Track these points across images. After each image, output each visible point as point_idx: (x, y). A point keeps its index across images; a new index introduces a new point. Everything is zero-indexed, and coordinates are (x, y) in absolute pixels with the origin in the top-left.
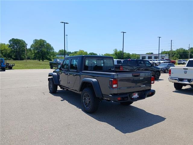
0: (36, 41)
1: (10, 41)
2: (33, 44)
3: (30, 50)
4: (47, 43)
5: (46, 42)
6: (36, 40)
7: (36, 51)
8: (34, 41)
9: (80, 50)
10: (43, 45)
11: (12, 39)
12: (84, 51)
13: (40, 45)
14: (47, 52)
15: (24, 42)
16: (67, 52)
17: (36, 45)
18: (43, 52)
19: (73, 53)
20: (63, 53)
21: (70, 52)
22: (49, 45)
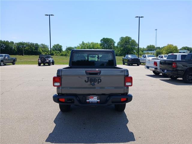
0: (122, 39)
1: (101, 40)
2: (119, 42)
3: (117, 47)
4: (132, 39)
5: (131, 39)
6: (122, 38)
7: (122, 49)
8: (120, 38)
9: (168, 45)
10: (129, 42)
11: (103, 38)
12: (173, 46)
13: (126, 42)
14: (132, 48)
15: (113, 40)
16: (156, 47)
17: (122, 42)
18: (128, 49)
19: (162, 48)
20: (151, 48)
21: (159, 48)
22: (134, 41)
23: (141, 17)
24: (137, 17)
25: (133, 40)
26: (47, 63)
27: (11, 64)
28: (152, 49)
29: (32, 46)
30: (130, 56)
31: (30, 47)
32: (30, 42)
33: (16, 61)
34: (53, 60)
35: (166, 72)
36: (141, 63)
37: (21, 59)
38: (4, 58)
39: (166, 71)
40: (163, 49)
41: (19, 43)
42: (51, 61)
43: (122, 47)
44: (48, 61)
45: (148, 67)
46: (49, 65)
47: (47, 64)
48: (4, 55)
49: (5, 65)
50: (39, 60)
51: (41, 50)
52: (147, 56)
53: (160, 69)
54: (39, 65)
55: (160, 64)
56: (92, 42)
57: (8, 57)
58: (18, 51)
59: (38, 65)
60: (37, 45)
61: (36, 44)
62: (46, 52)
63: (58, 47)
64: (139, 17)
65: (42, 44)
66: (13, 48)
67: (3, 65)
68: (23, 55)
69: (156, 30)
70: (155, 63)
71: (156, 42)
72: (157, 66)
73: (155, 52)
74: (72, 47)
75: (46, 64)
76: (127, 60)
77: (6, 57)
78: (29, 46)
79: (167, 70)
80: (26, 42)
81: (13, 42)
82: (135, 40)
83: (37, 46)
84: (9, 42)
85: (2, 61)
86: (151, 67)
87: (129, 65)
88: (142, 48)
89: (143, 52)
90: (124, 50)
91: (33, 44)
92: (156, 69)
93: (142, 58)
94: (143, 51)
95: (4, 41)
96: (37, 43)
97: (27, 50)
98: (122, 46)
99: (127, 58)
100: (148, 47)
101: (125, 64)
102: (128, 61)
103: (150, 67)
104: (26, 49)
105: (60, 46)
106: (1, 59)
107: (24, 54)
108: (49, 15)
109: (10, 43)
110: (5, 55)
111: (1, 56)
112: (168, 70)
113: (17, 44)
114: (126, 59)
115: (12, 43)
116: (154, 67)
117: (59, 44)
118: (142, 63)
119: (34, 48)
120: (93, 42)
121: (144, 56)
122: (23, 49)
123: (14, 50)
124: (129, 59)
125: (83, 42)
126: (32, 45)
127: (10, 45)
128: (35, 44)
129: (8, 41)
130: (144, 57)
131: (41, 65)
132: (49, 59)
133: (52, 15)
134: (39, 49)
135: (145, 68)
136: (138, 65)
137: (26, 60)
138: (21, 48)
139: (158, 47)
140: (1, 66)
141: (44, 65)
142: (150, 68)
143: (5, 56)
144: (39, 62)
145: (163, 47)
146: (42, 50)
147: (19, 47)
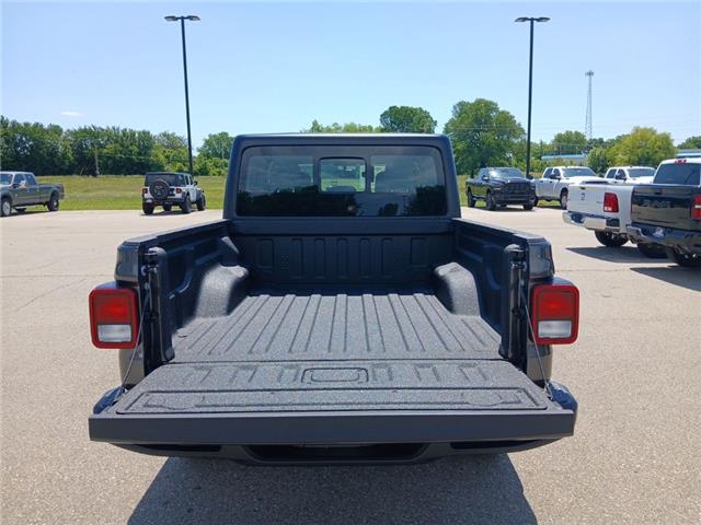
0: (462, 109)
1: (384, 116)
2: (451, 121)
4: (501, 109)
5: (496, 109)
6: (462, 104)
7: (460, 146)
8: (455, 108)
9: (637, 130)
10: (488, 120)
11: (390, 108)
12: (654, 132)
13: (477, 120)
14: (498, 145)
15: (427, 115)
16: (588, 138)
17: (461, 122)
18: (484, 147)
19: (612, 143)
20: (569, 145)
21: (601, 141)
22: (507, 118)
23: (540, 20)
24: (524, 19)
25: (503, 112)
26: (176, 203)
27: (41, 207)
28: (573, 147)
29: (127, 143)
30: (494, 174)
31: (122, 145)
32: (122, 128)
33: (63, 196)
34: (199, 193)
35: (660, 238)
36: (537, 199)
37: (88, 191)
38: (14, 186)
39: (659, 233)
40: (617, 145)
41: (80, 130)
42: (193, 197)
43: (464, 138)
44: (179, 196)
45: (578, 218)
46: (185, 211)
47: (177, 208)
48: (14, 173)
49: (21, 212)
50: (145, 191)
51: (162, 157)
52: (562, 172)
53: (634, 224)
54: (148, 210)
55: (633, 202)
56: (349, 123)
57: (31, 181)
58: (75, 159)
59: (142, 212)
60: (146, 134)
61: (144, 132)
62: (179, 164)
63: (224, 144)
64: (532, 20)
65: (165, 135)
66: (61, 149)
67: (11, 215)
68: (95, 175)
69: (590, 74)
70: (611, 201)
71: (589, 118)
72: (617, 211)
73: (585, 157)
75: (174, 208)
76: (485, 189)
77: (23, 184)
78: (116, 142)
79: (668, 230)
80: (104, 127)
81: (58, 127)
82: (512, 114)
83: (145, 141)
84: (46, 126)
85: (6, 197)
86: (592, 216)
87: (493, 208)
88: (538, 142)
89: (540, 158)
90: (469, 151)
91: (133, 134)
92: (614, 222)
93: (543, 179)
94: (542, 154)
95: (27, 124)
96: (147, 130)
97: (109, 158)
98: (462, 136)
99: (484, 183)
100: (559, 138)
101: (477, 204)
102: (488, 191)
103: (588, 215)
104: (105, 151)
106: (3, 189)
107: (98, 172)
108: (183, 18)
109: (47, 131)
110: (17, 176)
111: (6, 179)
112: (672, 229)
113: (74, 134)
114: (480, 185)
115: (56, 130)
116: (603, 218)
117: (226, 134)
118: (542, 198)
119: (136, 149)
120: (352, 124)
121: (550, 170)
122: (96, 153)
123: (64, 155)
124: (491, 183)
125: (315, 123)
126: (129, 136)
127: (48, 140)
128: (139, 133)
129: (42, 126)
130: (552, 177)
131: (155, 211)
132: (184, 189)
133: (190, 18)
134: (153, 151)
135: (565, 220)
136: (528, 208)
137: (104, 192)
138: (87, 148)
139: (597, 138)
140: (3, 215)
141: (167, 211)
142: (587, 220)
143: (19, 178)
144: (145, 200)
145: (614, 137)
146: (167, 157)
147: (80, 146)
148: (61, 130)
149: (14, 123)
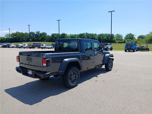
29: (109, 36)
31: (107, 37)
32: (108, 34)
34: (111, 47)
42: (109, 48)
62: (119, 41)
63: (130, 36)
65: (117, 34)
74: (143, 35)
95: (91, 34)
97: (105, 40)
104: (104, 38)
105: (132, 35)
108: (112, 11)
113: (99, 35)
115: (96, 34)
117: (131, 34)
119: (110, 38)
127: (94, 36)
132: (107, 46)
134: (114, 38)
138: (101, 38)
146: (117, 39)
147: (100, 38)
148: (96, 35)
149: (89, 34)
